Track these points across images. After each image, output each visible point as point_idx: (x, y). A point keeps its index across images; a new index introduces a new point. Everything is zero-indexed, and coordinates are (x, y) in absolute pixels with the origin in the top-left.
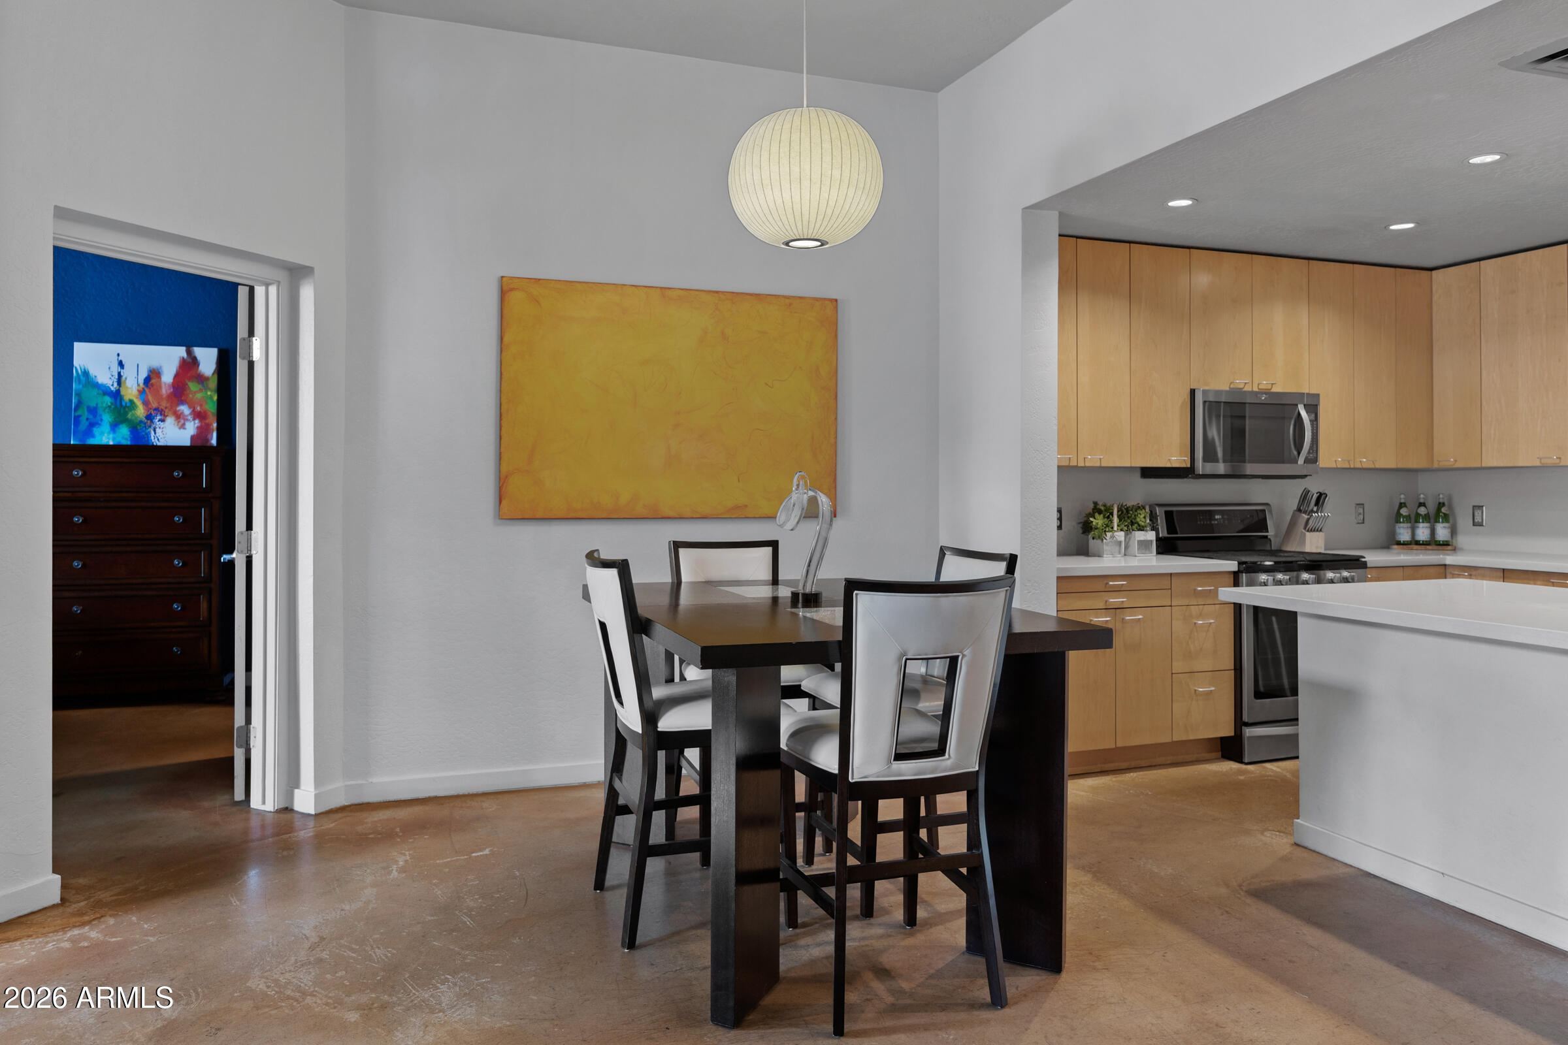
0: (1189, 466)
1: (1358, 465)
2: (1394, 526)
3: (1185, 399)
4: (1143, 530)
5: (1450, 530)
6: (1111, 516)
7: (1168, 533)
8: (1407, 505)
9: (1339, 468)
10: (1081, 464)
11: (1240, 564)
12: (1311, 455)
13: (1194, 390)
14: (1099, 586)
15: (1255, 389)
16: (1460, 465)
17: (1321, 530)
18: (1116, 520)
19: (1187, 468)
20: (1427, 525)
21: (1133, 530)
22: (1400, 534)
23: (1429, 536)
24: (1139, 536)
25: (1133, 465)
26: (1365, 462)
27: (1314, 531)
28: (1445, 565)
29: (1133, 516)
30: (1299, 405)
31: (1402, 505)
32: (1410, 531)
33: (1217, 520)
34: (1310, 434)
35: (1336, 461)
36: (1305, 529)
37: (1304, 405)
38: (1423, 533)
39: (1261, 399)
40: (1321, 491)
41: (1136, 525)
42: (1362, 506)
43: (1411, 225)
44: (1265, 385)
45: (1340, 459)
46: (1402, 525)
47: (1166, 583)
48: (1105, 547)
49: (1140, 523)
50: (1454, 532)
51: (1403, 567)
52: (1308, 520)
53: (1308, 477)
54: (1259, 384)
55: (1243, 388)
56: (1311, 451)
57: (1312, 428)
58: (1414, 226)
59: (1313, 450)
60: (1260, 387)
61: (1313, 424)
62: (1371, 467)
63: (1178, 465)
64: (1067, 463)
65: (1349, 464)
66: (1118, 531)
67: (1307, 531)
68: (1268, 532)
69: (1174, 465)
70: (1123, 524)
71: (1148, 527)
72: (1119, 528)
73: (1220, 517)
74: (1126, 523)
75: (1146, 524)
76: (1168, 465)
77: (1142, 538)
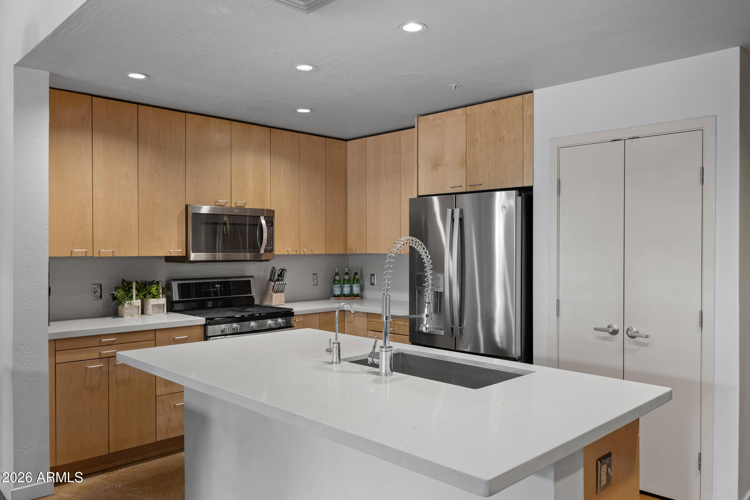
0: (185, 255)
1: (302, 253)
2: (333, 286)
3: (181, 212)
4: (155, 298)
5: (359, 288)
6: (131, 289)
7: (179, 298)
8: (339, 274)
9: (291, 255)
10: (96, 255)
11: (207, 319)
12: (269, 247)
13: (188, 205)
14: (95, 342)
15: (233, 206)
16: (358, 252)
17: (283, 292)
18: (134, 292)
19: (183, 256)
20: (349, 285)
21: (150, 298)
22: (335, 291)
23: (349, 292)
24: (152, 302)
25: (140, 255)
26: (306, 251)
27: (278, 292)
28: (345, 310)
29: (149, 289)
30: (261, 217)
31: (337, 274)
32: (340, 289)
33: (216, 288)
34: (267, 234)
35: (288, 250)
36: (273, 291)
37: (265, 217)
38: (346, 290)
39: (234, 212)
40: (283, 268)
41: (152, 294)
42: (316, 275)
43: (308, 111)
44: (240, 203)
45: (290, 250)
46: (336, 286)
47: (152, 336)
48: (126, 311)
49: (154, 293)
50: (362, 289)
51: (319, 313)
52: (274, 285)
53: (270, 260)
54: (236, 203)
55: (225, 205)
56: (269, 245)
57: (269, 231)
58: (310, 111)
59: (270, 244)
60: (237, 205)
61: (270, 229)
62: (310, 253)
63: (176, 255)
64: (84, 255)
65: (296, 252)
66: (136, 299)
67: (274, 293)
68: (251, 294)
69: (173, 255)
70: (141, 294)
71: (161, 296)
72: (138, 297)
73: (218, 286)
74: (143, 294)
75: (159, 294)
76: (169, 255)
77: (156, 303)
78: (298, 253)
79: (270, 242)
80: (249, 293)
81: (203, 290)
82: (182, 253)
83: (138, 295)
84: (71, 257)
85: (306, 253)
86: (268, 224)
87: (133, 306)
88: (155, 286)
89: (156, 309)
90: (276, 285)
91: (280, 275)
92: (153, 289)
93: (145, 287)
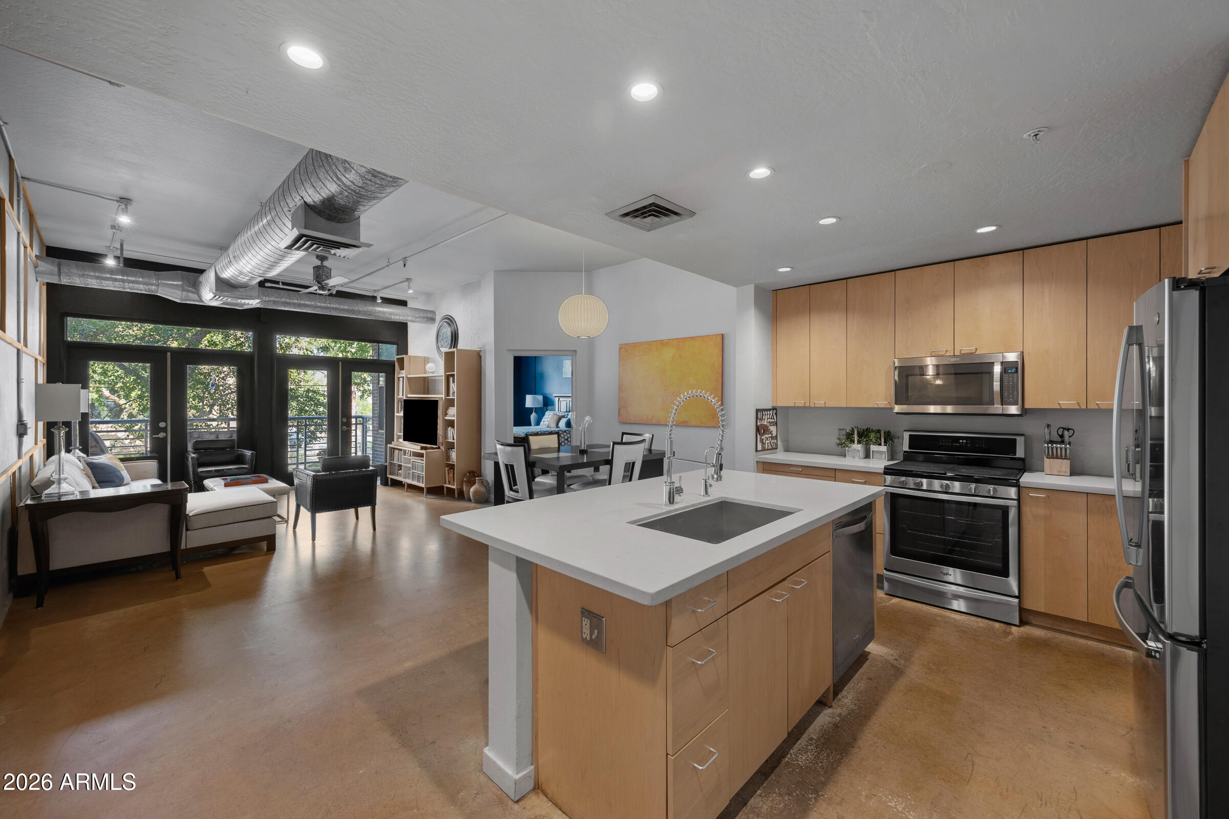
3: (890, 366)
7: (909, 449)
10: (812, 405)
12: (1011, 399)
15: (957, 353)
18: (856, 438)
21: (872, 445)
30: (995, 363)
33: (960, 443)
35: (1059, 403)
36: (1045, 456)
37: (1002, 362)
41: (874, 442)
44: (966, 349)
45: (1063, 402)
49: (876, 440)
54: (960, 350)
55: (944, 354)
56: (1011, 396)
57: (1011, 379)
58: (996, 227)
59: (1013, 396)
60: (962, 352)
61: (1013, 376)
63: (883, 406)
64: (803, 405)
65: (1080, 405)
66: (858, 444)
67: (1047, 458)
68: (1016, 455)
69: (880, 406)
70: (863, 440)
71: (883, 443)
72: (859, 442)
73: (965, 441)
74: (865, 440)
75: (880, 441)
76: (876, 406)
77: (876, 450)
78: (1084, 407)
79: (1013, 392)
80: (1011, 454)
81: (941, 444)
82: (889, 405)
83: (860, 441)
84: (795, 407)
85: (1102, 407)
86: (1010, 371)
87: (854, 449)
88: (873, 434)
89: (876, 455)
90: (1047, 448)
91: (1062, 436)
92: (872, 436)
93: (867, 435)
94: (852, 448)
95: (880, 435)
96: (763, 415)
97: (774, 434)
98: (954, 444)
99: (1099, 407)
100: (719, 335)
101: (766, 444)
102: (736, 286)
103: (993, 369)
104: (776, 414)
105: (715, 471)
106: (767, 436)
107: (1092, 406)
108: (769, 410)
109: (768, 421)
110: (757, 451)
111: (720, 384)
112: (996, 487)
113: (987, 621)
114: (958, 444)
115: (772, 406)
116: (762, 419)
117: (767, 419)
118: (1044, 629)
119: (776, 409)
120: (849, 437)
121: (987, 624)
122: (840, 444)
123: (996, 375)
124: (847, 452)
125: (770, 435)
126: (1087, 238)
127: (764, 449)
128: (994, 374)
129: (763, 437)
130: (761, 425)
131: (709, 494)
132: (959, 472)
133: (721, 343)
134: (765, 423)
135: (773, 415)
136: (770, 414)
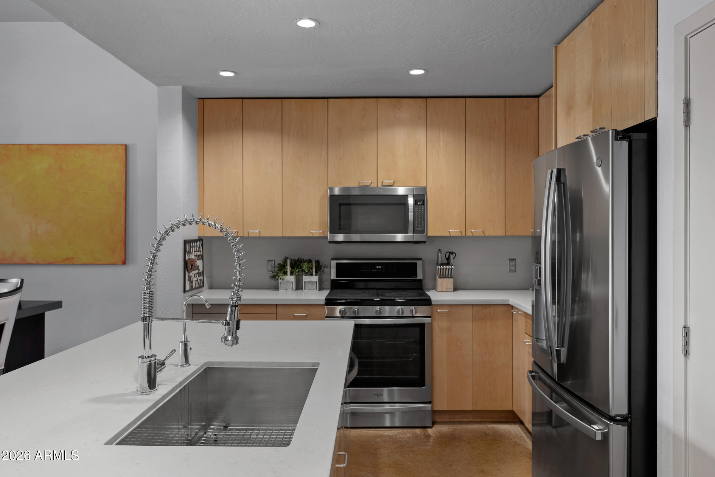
0: (326, 235)
3: (323, 194)
4: (309, 275)
6: (286, 266)
7: (336, 277)
9: (454, 237)
10: (246, 235)
11: (326, 299)
12: (420, 228)
13: (329, 187)
15: (379, 185)
18: (289, 269)
25: (284, 235)
26: (475, 232)
27: (444, 277)
28: (510, 305)
30: (409, 195)
35: (449, 231)
36: (438, 276)
37: (414, 195)
39: (376, 192)
40: (450, 251)
43: (423, 71)
44: (387, 182)
45: (451, 231)
47: (273, 310)
51: (472, 305)
54: (382, 182)
55: (370, 185)
56: (420, 226)
57: (420, 210)
58: (425, 72)
60: (383, 184)
61: (421, 208)
62: (482, 234)
63: (317, 235)
65: (461, 233)
66: (290, 275)
67: (439, 278)
68: (417, 277)
69: (315, 235)
70: (295, 271)
71: (314, 273)
72: (292, 273)
73: (380, 267)
74: (297, 271)
75: (312, 271)
76: (311, 235)
77: (308, 280)
78: (464, 235)
79: (421, 221)
80: (414, 277)
81: (362, 271)
82: (324, 233)
85: (475, 235)
86: (419, 203)
87: (288, 281)
88: (306, 264)
89: (309, 286)
90: (439, 270)
91: (448, 259)
92: (304, 266)
93: (299, 265)
94: (285, 280)
95: (312, 264)
96: (190, 247)
97: (201, 269)
98: (373, 270)
99: (473, 234)
100: (122, 145)
101: (194, 282)
102: (158, 85)
103: (407, 201)
104: (202, 245)
105: (229, 331)
106: (195, 272)
107: (469, 234)
108: (195, 241)
109: (196, 254)
110: (185, 291)
111: (123, 209)
112: (416, 307)
113: (410, 430)
114: (376, 270)
115: (199, 237)
116: (190, 252)
117: (195, 252)
118: (446, 424)
119: (202, 240)
120: (282, 268)
121: (411, 433)
122: (274, 277)
123: (410, 206)
124: (280, 284)
125: (197, 271)
126: (465, 97)
127: (192, 289)
128: (409, 205)
129: (191, 274)
130: (189, 259)
131: (190, 363)
132: (384, 296)
133: (124, 156)
134: (193, 257)
135: (199, 247)
136: (197, 246)
